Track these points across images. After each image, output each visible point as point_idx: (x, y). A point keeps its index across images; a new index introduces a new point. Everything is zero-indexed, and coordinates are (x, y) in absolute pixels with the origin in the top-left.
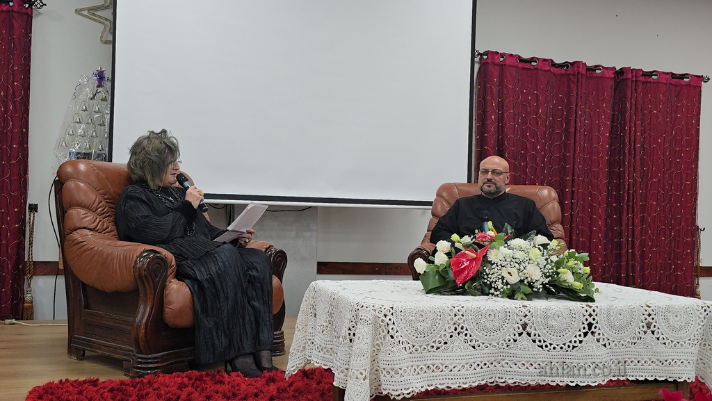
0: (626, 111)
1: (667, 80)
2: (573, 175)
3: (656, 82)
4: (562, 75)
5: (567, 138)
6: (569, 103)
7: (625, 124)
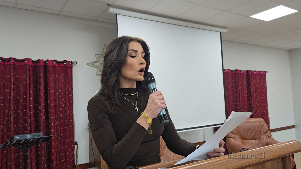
0: (250, 84)
1: (258, 73)
2: (240, 106)
3: (256, 74)
4: (233, 74)
5: (237, 94)
6: (236, 83)
7: (250, 88)
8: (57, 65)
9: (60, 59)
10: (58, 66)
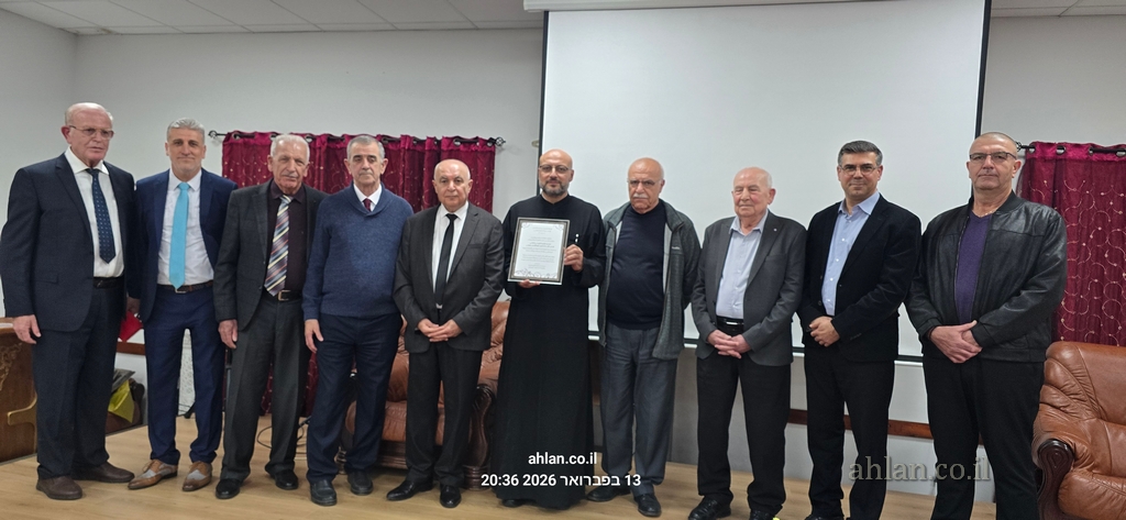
8: (462, 148)
9: (469, 136)
10: (465, 149)
